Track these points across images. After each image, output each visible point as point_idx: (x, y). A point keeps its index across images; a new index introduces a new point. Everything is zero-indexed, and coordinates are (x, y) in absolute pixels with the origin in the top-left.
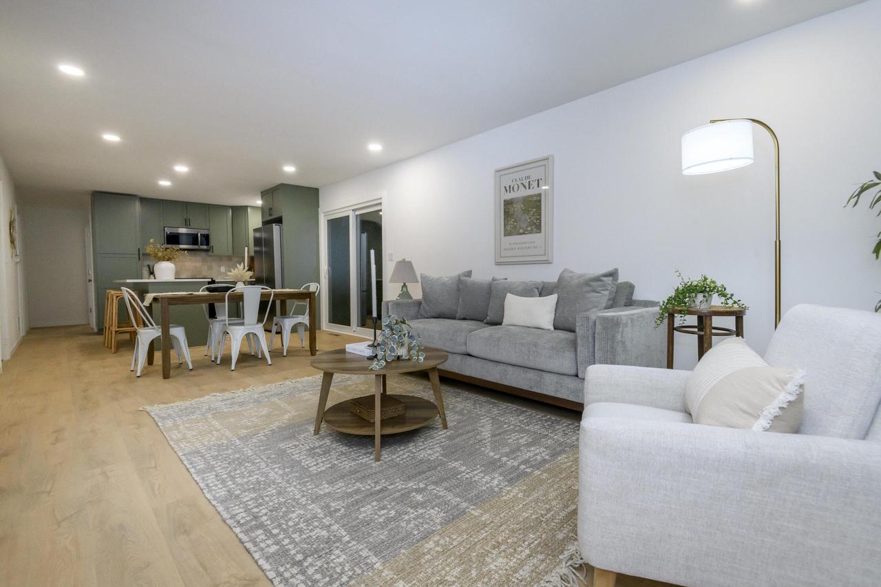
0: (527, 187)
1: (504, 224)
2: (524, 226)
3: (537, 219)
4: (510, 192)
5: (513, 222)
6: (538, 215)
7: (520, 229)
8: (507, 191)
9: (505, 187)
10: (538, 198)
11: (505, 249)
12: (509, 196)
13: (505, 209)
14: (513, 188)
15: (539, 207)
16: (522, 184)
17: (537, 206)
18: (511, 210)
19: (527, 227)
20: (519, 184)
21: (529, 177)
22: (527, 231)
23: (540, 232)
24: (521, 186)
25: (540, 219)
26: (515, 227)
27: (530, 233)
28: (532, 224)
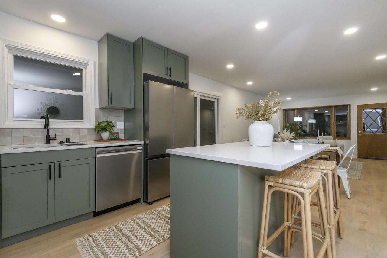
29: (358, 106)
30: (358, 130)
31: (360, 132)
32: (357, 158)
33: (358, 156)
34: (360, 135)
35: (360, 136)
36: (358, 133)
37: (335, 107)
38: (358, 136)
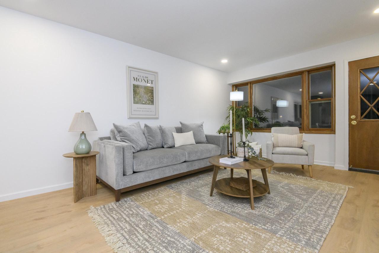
0: (147, 82)
1: (134, 97)
2: (145, 100)
3: (152, 99)
4: (137, 81)
5: (139, 97)
6: (152, 97)
7: (143, 101)
8: (135, 80)
9: (134, 78)
10: (152, 89)
11: (134, 111)
12: (136, 83)
13: (134, 89)
14: (139, 80)
15: (152, 93)
16: (144, 79)
17: (152, 92)
18: (138, 91)
19: (147, 101)
20: (142, 79)
21: (147, 78)
22: (147, 103)
23: (153, 105)
24: (143, 80)
25: (153, 99)
26: (140, 100)
27: (148, 104)
28: (149, 100)
29: (350, 63)
30: (350, 115)
31: (353, 117)
32: (347, 170)
33: (349, 166)
34: (354, 123)
35: (353, 125)
36: (350, 120)
37: (310, 71)
38: (350, 125)
